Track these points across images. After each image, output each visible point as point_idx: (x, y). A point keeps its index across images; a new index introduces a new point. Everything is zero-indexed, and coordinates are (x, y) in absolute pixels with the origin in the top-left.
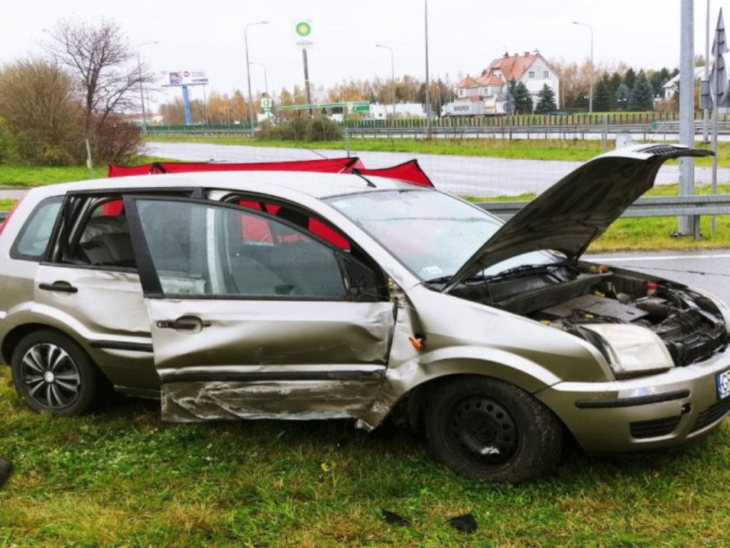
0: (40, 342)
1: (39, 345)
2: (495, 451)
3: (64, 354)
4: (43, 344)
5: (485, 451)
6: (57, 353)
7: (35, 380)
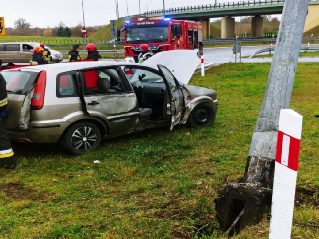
0: (80, 127)
1: (79, 128)
2: (206, 120)
3: (90, 129)
4: (81, 127)
5: (204, 121)
6: (88, 129)
7: (79, 142)
